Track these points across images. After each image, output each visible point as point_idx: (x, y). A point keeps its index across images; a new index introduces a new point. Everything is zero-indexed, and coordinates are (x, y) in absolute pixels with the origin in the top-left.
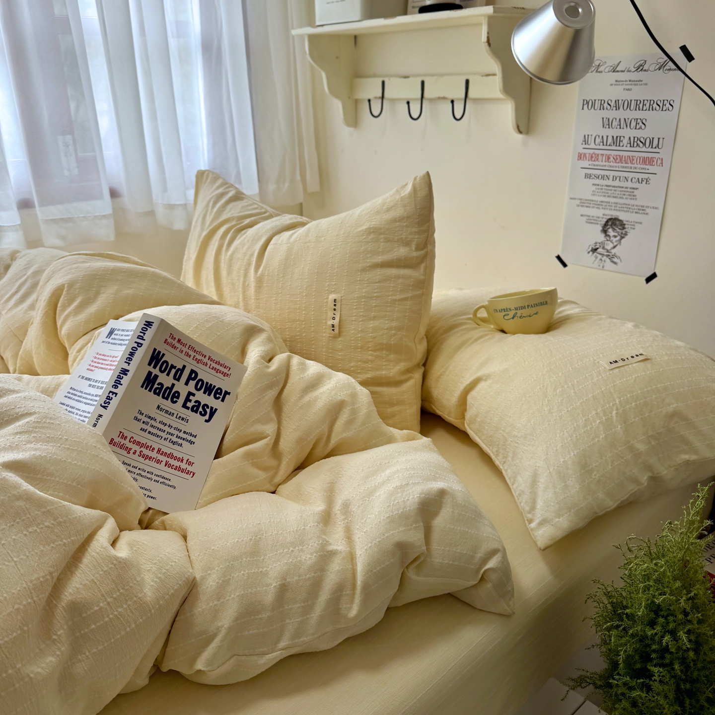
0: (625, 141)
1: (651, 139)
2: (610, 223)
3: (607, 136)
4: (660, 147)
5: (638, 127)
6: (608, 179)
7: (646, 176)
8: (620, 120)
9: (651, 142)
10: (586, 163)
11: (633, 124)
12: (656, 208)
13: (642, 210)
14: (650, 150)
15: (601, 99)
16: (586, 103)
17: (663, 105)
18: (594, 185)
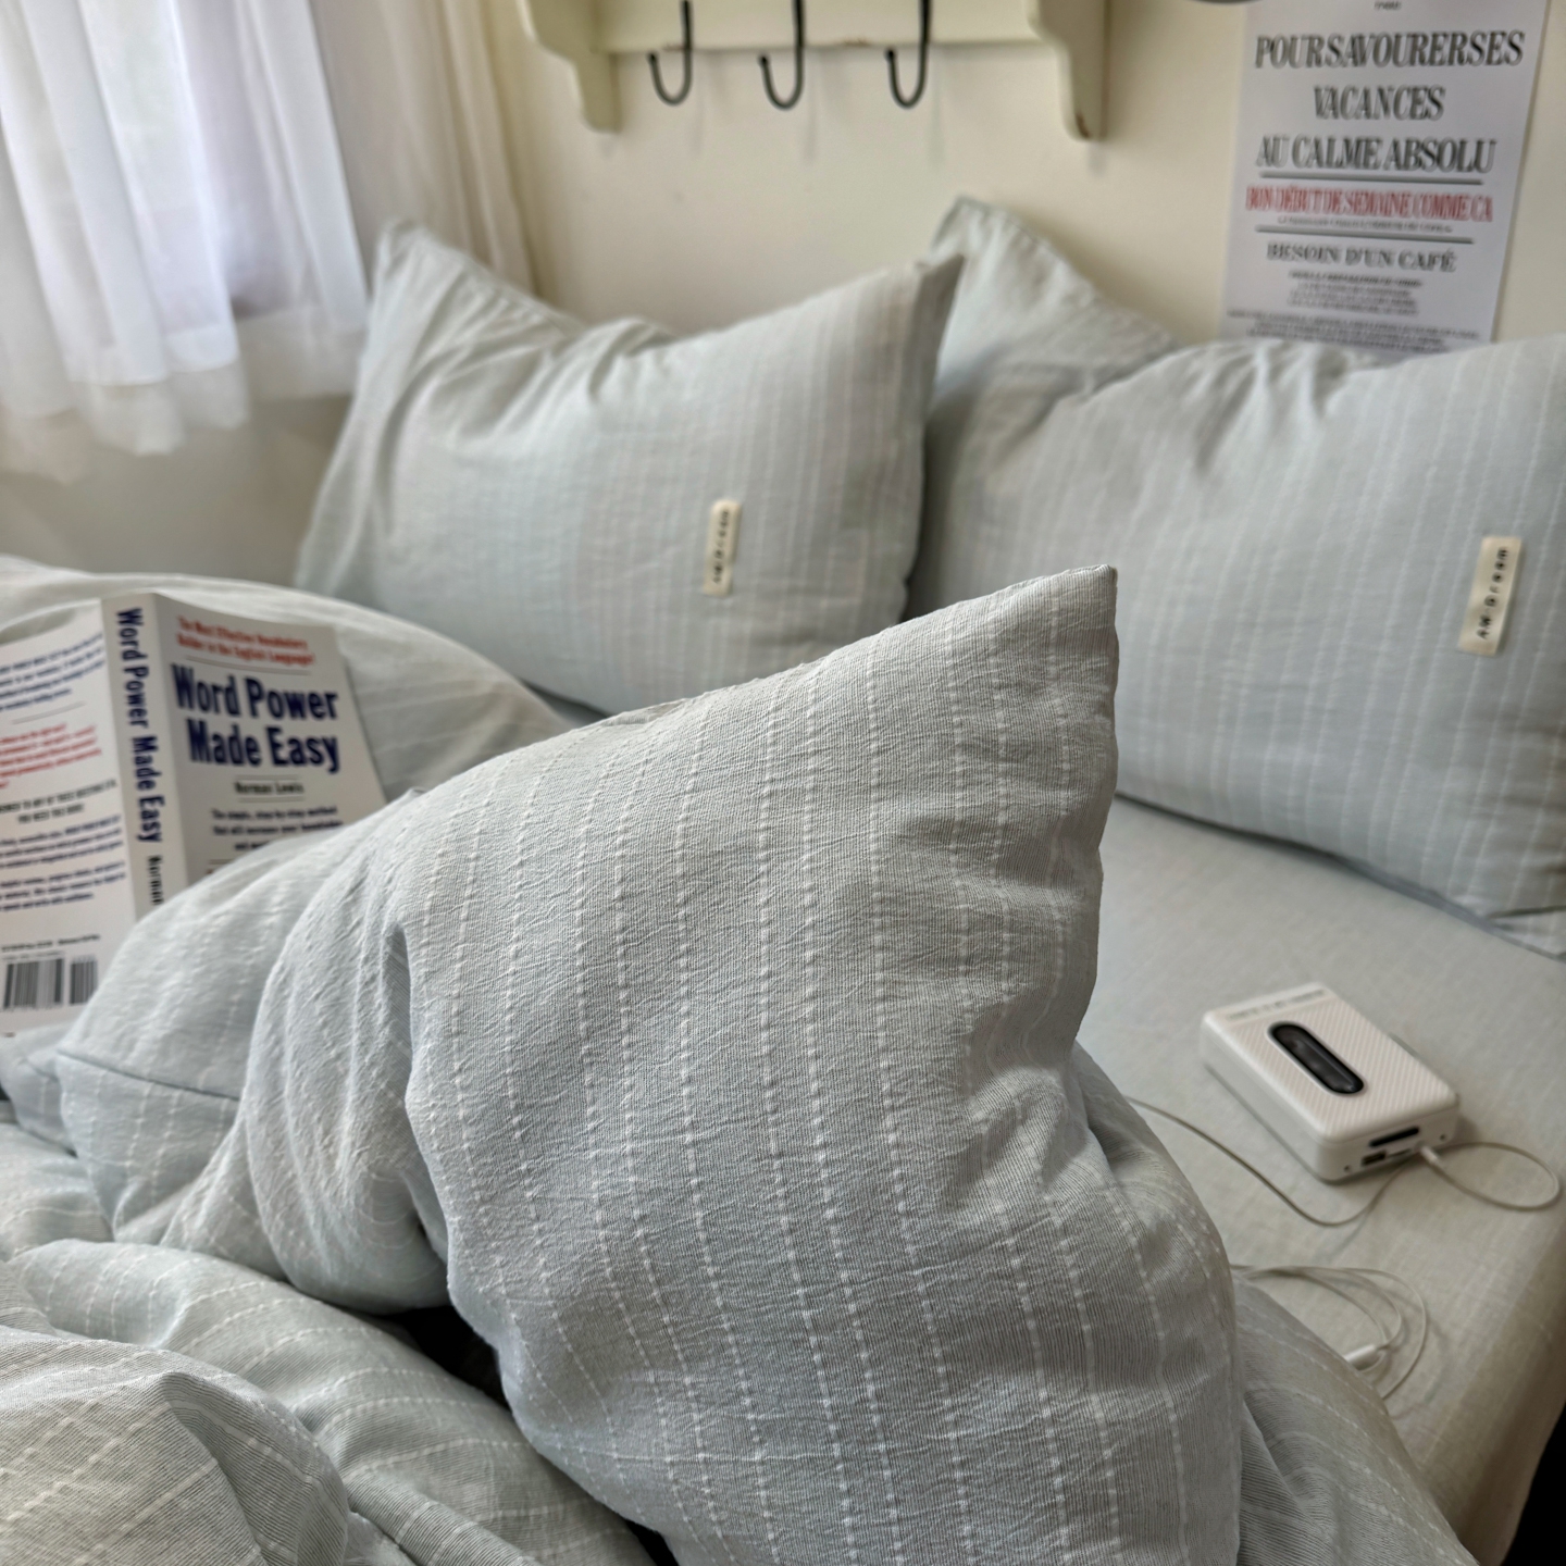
0: (1383, 153)
1: (1458, 145)
3: (1331, 141)
4: (1484, 163)
5: (1419, 111)
6: (1334, 254)
7: (1441, 248)
8: (1366, 93)
9: (1458, 154)
10: (1271, 216)
11: (1406, 102)
13: (1432, 342)
14: (1454, 174)
15: (1312, 33)
16: (1268, 46)
17: (1493, 47)
18: (1296, 275)
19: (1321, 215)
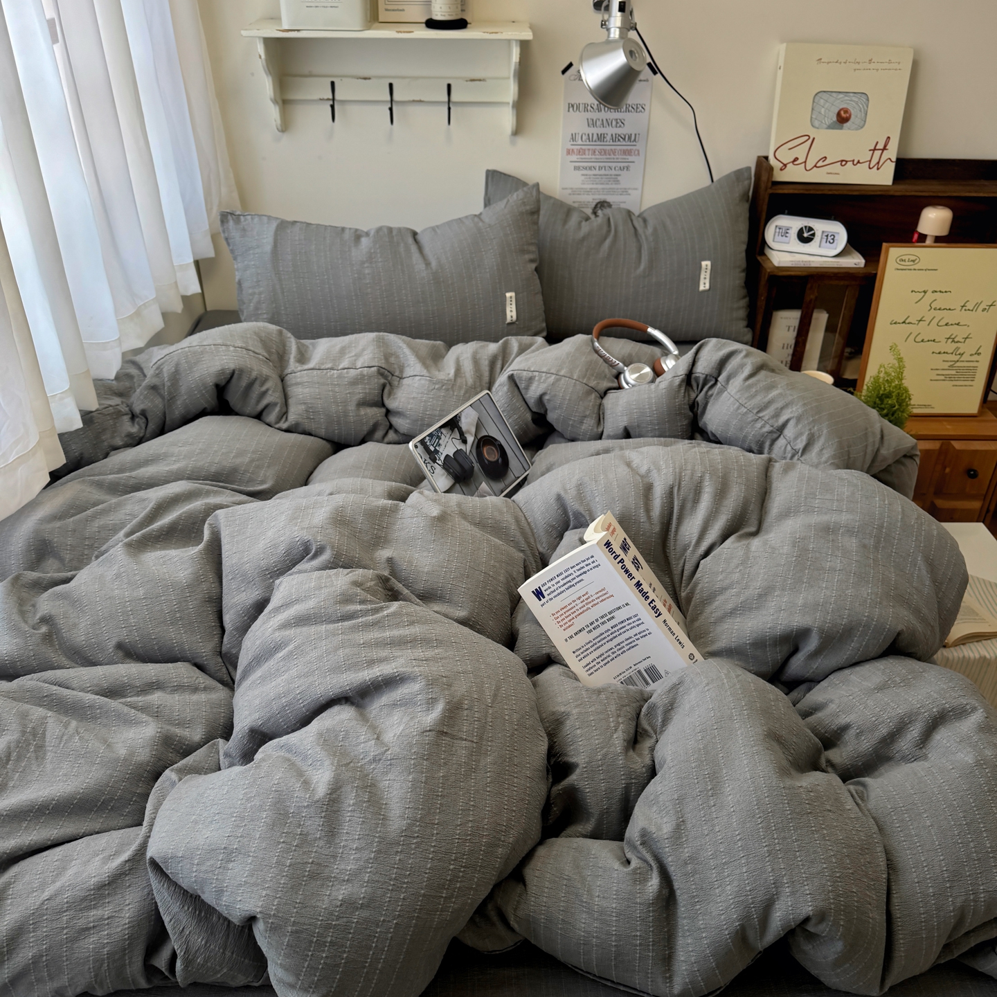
0: (608, 138)
1: (630, 135)
2: (599, 206)
3: (593, 134)
4: (637, 140)
5: (618, 125)
6: (595, 169)
7: (626, 164)
8: (602, 120)
9: (630, 138)
10: (574, 158)
11: (614, 123)
12: (636, 189)
13: (625, 192)
14: (629, 143)
15: (586, 102)
16: (571, 106)
17: (637, 108)
18: (583, 175)
19: (590, 156)
